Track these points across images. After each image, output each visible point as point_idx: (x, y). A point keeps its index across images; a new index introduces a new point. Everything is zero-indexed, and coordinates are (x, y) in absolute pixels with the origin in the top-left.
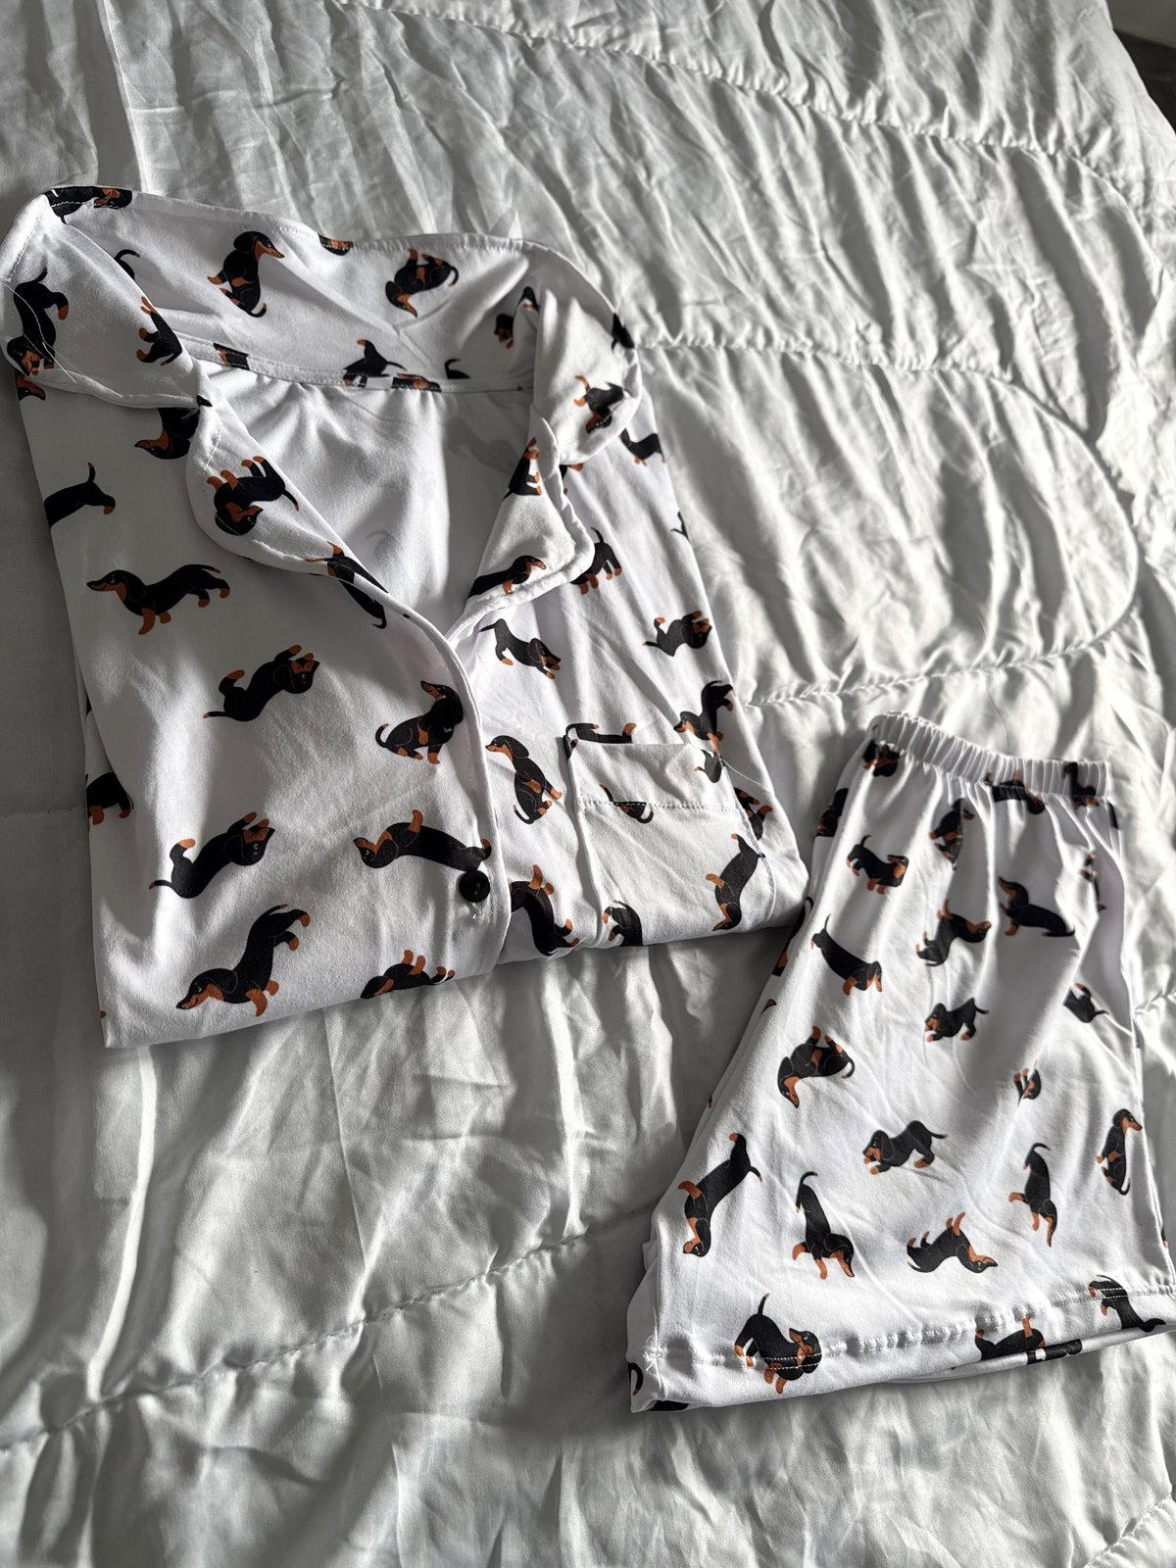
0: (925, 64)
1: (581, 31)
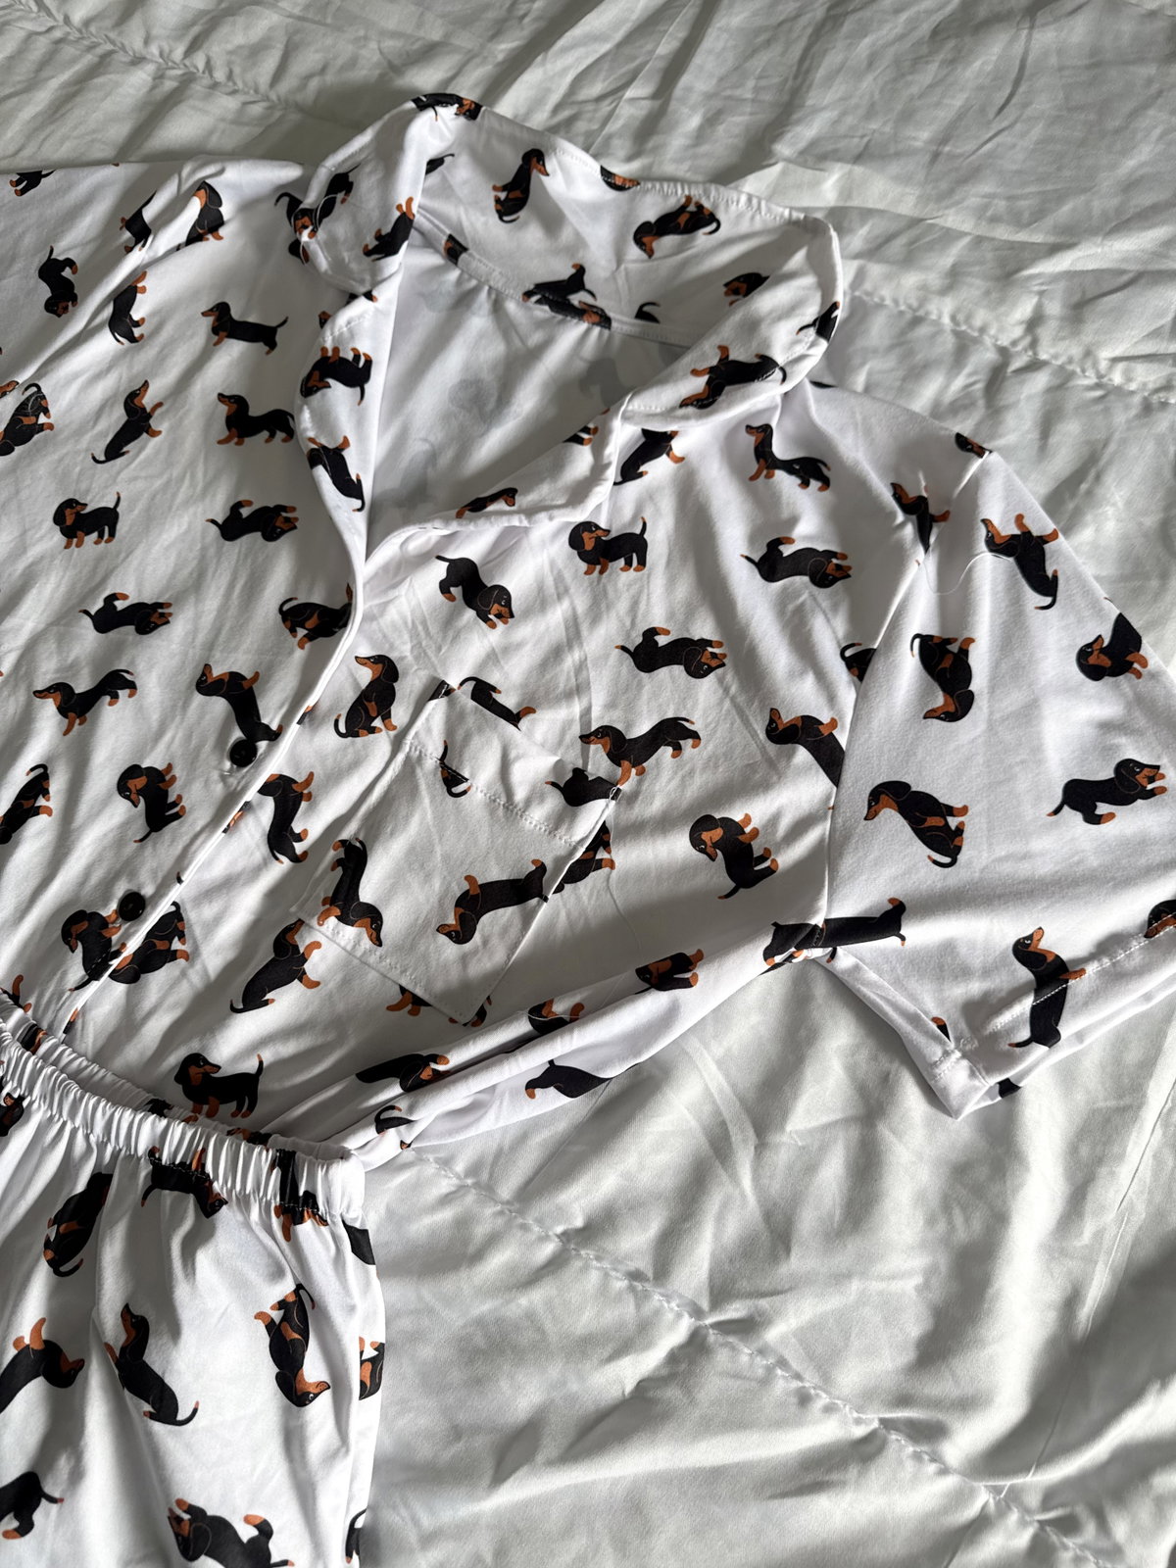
1: (1121, 366)
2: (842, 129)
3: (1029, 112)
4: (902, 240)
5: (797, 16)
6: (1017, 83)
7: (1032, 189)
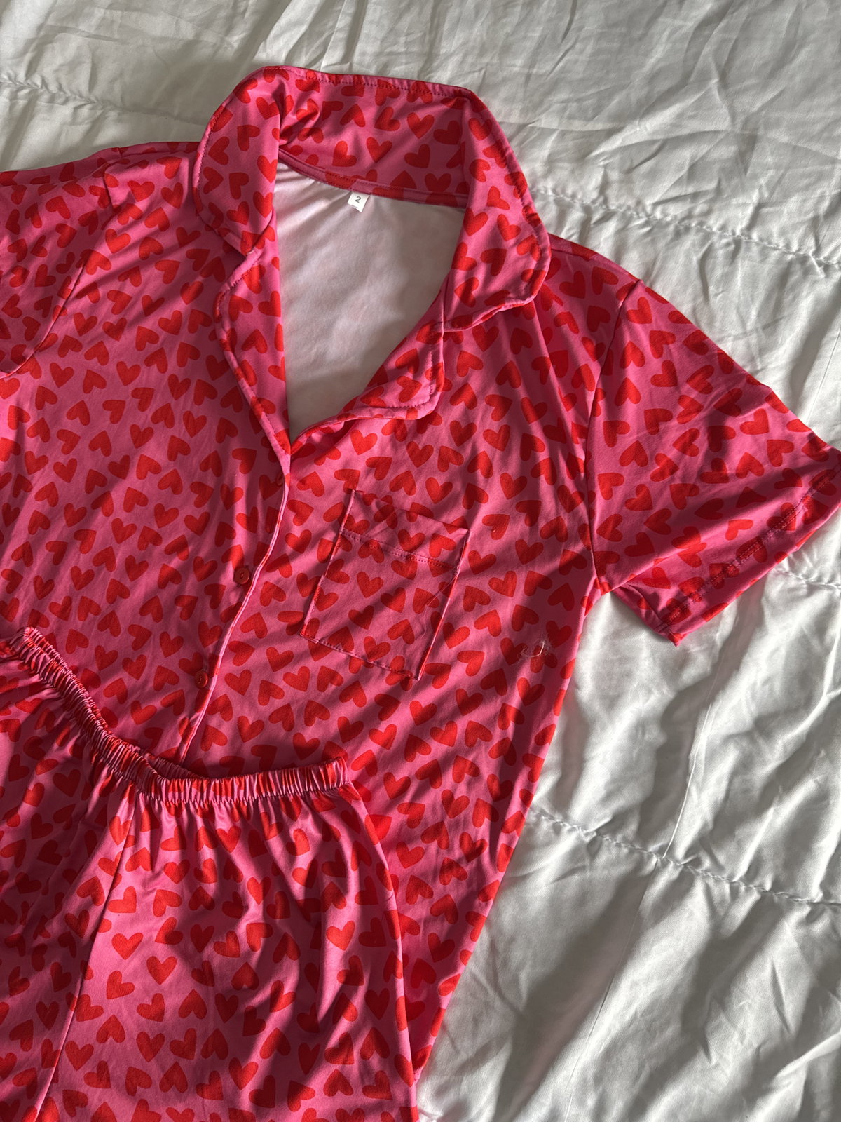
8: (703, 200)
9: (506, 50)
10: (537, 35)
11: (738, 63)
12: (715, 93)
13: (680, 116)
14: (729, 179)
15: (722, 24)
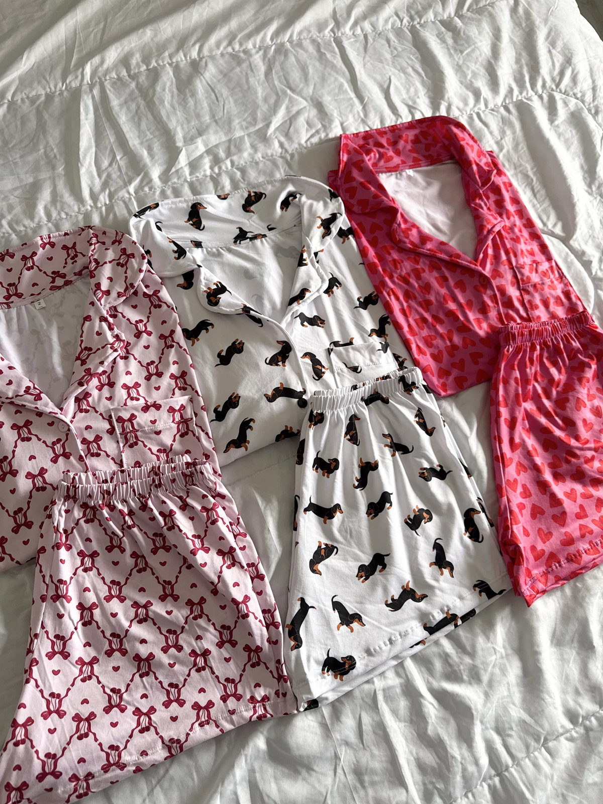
0: (469, 77)
2: (187, 130)
3: (224, 96)
4: (232, 147)
5: (139, 108)
6: (213, 91)
7: (246, 115)
8: (321, 132)
9: (198, 116)
10: (206, 105)
11: (291, 81)
12: (292, 95)
13: (287, 108)
14: (324, 121)
15: (274, 72)
